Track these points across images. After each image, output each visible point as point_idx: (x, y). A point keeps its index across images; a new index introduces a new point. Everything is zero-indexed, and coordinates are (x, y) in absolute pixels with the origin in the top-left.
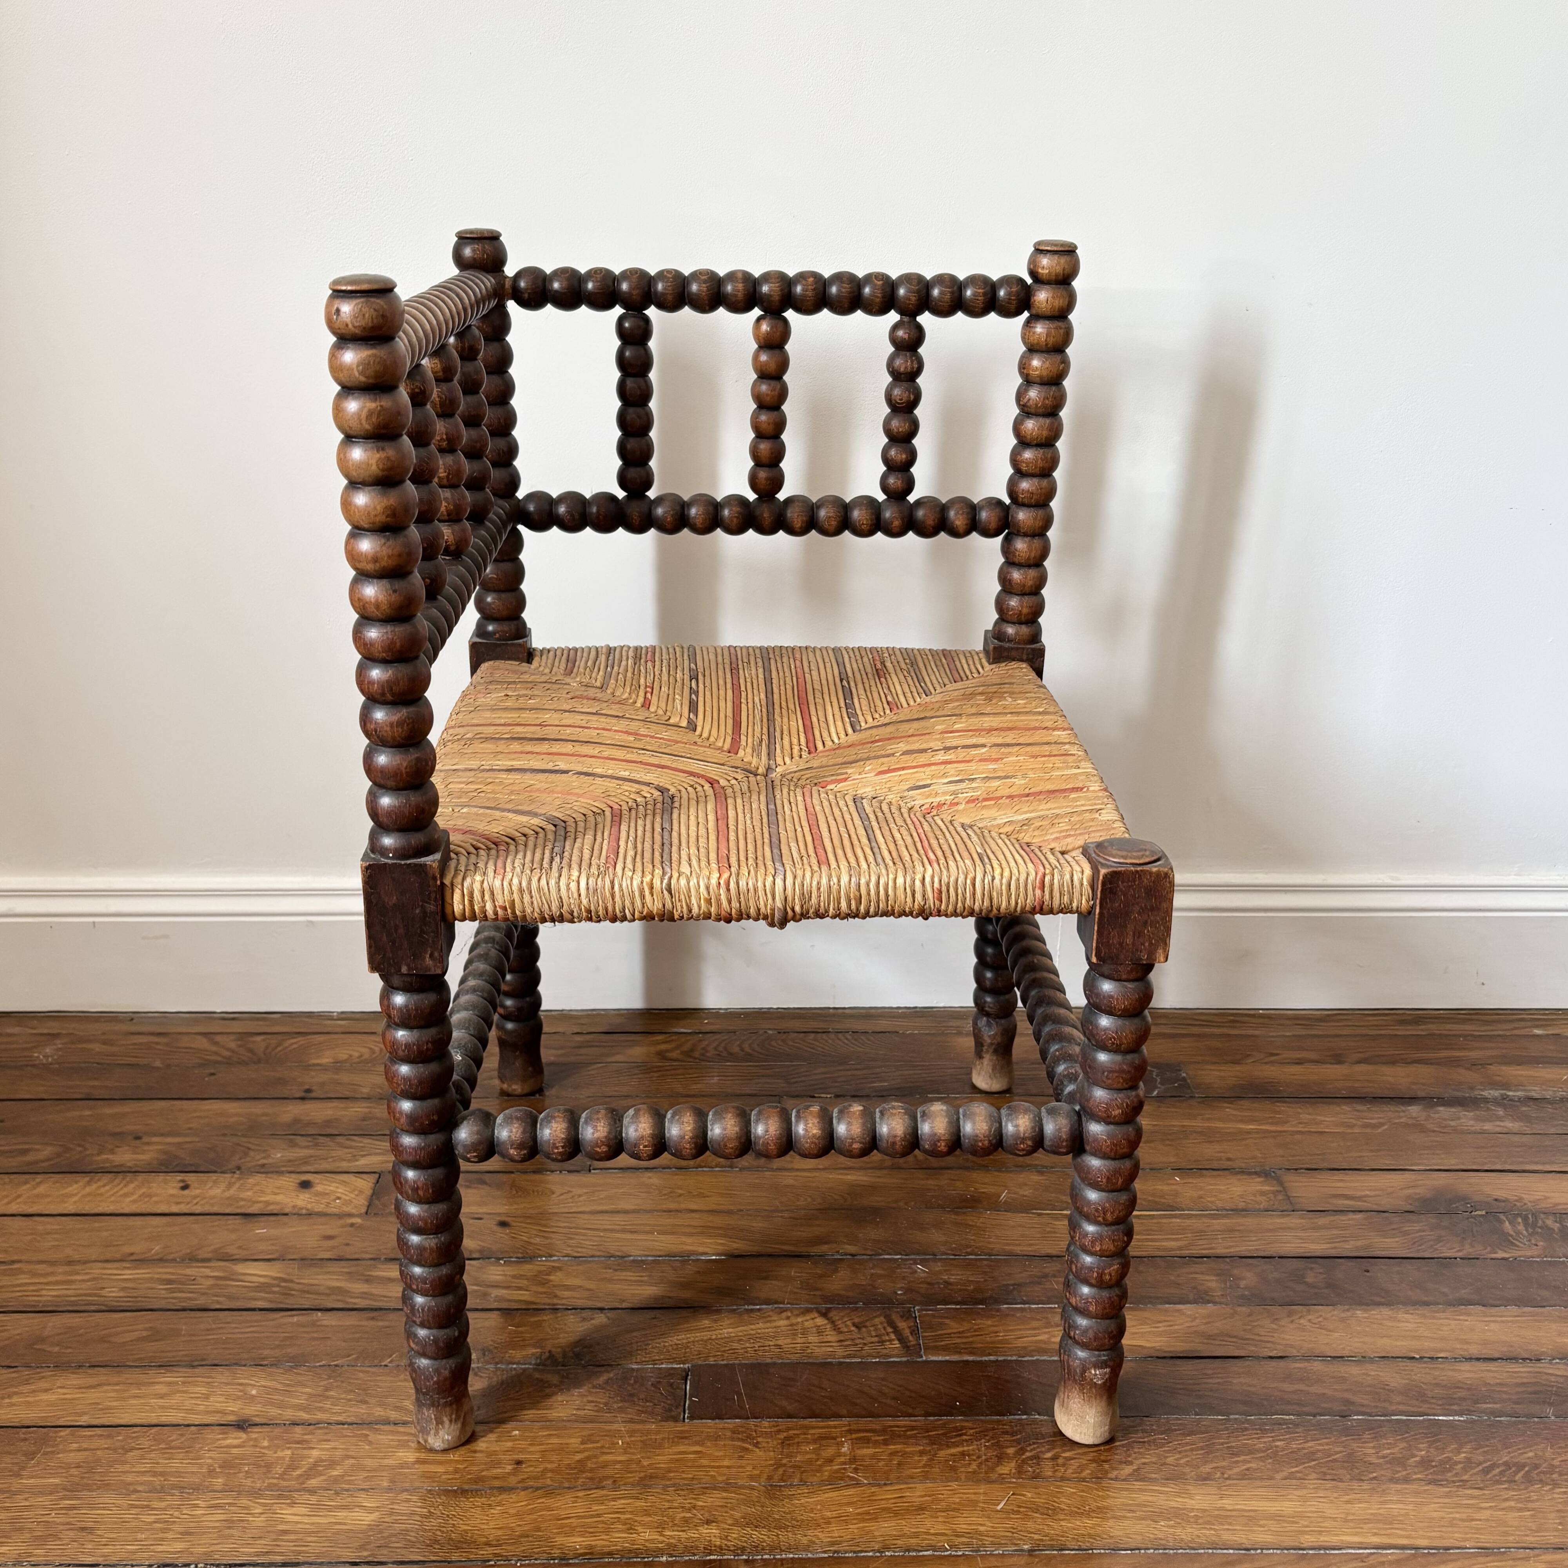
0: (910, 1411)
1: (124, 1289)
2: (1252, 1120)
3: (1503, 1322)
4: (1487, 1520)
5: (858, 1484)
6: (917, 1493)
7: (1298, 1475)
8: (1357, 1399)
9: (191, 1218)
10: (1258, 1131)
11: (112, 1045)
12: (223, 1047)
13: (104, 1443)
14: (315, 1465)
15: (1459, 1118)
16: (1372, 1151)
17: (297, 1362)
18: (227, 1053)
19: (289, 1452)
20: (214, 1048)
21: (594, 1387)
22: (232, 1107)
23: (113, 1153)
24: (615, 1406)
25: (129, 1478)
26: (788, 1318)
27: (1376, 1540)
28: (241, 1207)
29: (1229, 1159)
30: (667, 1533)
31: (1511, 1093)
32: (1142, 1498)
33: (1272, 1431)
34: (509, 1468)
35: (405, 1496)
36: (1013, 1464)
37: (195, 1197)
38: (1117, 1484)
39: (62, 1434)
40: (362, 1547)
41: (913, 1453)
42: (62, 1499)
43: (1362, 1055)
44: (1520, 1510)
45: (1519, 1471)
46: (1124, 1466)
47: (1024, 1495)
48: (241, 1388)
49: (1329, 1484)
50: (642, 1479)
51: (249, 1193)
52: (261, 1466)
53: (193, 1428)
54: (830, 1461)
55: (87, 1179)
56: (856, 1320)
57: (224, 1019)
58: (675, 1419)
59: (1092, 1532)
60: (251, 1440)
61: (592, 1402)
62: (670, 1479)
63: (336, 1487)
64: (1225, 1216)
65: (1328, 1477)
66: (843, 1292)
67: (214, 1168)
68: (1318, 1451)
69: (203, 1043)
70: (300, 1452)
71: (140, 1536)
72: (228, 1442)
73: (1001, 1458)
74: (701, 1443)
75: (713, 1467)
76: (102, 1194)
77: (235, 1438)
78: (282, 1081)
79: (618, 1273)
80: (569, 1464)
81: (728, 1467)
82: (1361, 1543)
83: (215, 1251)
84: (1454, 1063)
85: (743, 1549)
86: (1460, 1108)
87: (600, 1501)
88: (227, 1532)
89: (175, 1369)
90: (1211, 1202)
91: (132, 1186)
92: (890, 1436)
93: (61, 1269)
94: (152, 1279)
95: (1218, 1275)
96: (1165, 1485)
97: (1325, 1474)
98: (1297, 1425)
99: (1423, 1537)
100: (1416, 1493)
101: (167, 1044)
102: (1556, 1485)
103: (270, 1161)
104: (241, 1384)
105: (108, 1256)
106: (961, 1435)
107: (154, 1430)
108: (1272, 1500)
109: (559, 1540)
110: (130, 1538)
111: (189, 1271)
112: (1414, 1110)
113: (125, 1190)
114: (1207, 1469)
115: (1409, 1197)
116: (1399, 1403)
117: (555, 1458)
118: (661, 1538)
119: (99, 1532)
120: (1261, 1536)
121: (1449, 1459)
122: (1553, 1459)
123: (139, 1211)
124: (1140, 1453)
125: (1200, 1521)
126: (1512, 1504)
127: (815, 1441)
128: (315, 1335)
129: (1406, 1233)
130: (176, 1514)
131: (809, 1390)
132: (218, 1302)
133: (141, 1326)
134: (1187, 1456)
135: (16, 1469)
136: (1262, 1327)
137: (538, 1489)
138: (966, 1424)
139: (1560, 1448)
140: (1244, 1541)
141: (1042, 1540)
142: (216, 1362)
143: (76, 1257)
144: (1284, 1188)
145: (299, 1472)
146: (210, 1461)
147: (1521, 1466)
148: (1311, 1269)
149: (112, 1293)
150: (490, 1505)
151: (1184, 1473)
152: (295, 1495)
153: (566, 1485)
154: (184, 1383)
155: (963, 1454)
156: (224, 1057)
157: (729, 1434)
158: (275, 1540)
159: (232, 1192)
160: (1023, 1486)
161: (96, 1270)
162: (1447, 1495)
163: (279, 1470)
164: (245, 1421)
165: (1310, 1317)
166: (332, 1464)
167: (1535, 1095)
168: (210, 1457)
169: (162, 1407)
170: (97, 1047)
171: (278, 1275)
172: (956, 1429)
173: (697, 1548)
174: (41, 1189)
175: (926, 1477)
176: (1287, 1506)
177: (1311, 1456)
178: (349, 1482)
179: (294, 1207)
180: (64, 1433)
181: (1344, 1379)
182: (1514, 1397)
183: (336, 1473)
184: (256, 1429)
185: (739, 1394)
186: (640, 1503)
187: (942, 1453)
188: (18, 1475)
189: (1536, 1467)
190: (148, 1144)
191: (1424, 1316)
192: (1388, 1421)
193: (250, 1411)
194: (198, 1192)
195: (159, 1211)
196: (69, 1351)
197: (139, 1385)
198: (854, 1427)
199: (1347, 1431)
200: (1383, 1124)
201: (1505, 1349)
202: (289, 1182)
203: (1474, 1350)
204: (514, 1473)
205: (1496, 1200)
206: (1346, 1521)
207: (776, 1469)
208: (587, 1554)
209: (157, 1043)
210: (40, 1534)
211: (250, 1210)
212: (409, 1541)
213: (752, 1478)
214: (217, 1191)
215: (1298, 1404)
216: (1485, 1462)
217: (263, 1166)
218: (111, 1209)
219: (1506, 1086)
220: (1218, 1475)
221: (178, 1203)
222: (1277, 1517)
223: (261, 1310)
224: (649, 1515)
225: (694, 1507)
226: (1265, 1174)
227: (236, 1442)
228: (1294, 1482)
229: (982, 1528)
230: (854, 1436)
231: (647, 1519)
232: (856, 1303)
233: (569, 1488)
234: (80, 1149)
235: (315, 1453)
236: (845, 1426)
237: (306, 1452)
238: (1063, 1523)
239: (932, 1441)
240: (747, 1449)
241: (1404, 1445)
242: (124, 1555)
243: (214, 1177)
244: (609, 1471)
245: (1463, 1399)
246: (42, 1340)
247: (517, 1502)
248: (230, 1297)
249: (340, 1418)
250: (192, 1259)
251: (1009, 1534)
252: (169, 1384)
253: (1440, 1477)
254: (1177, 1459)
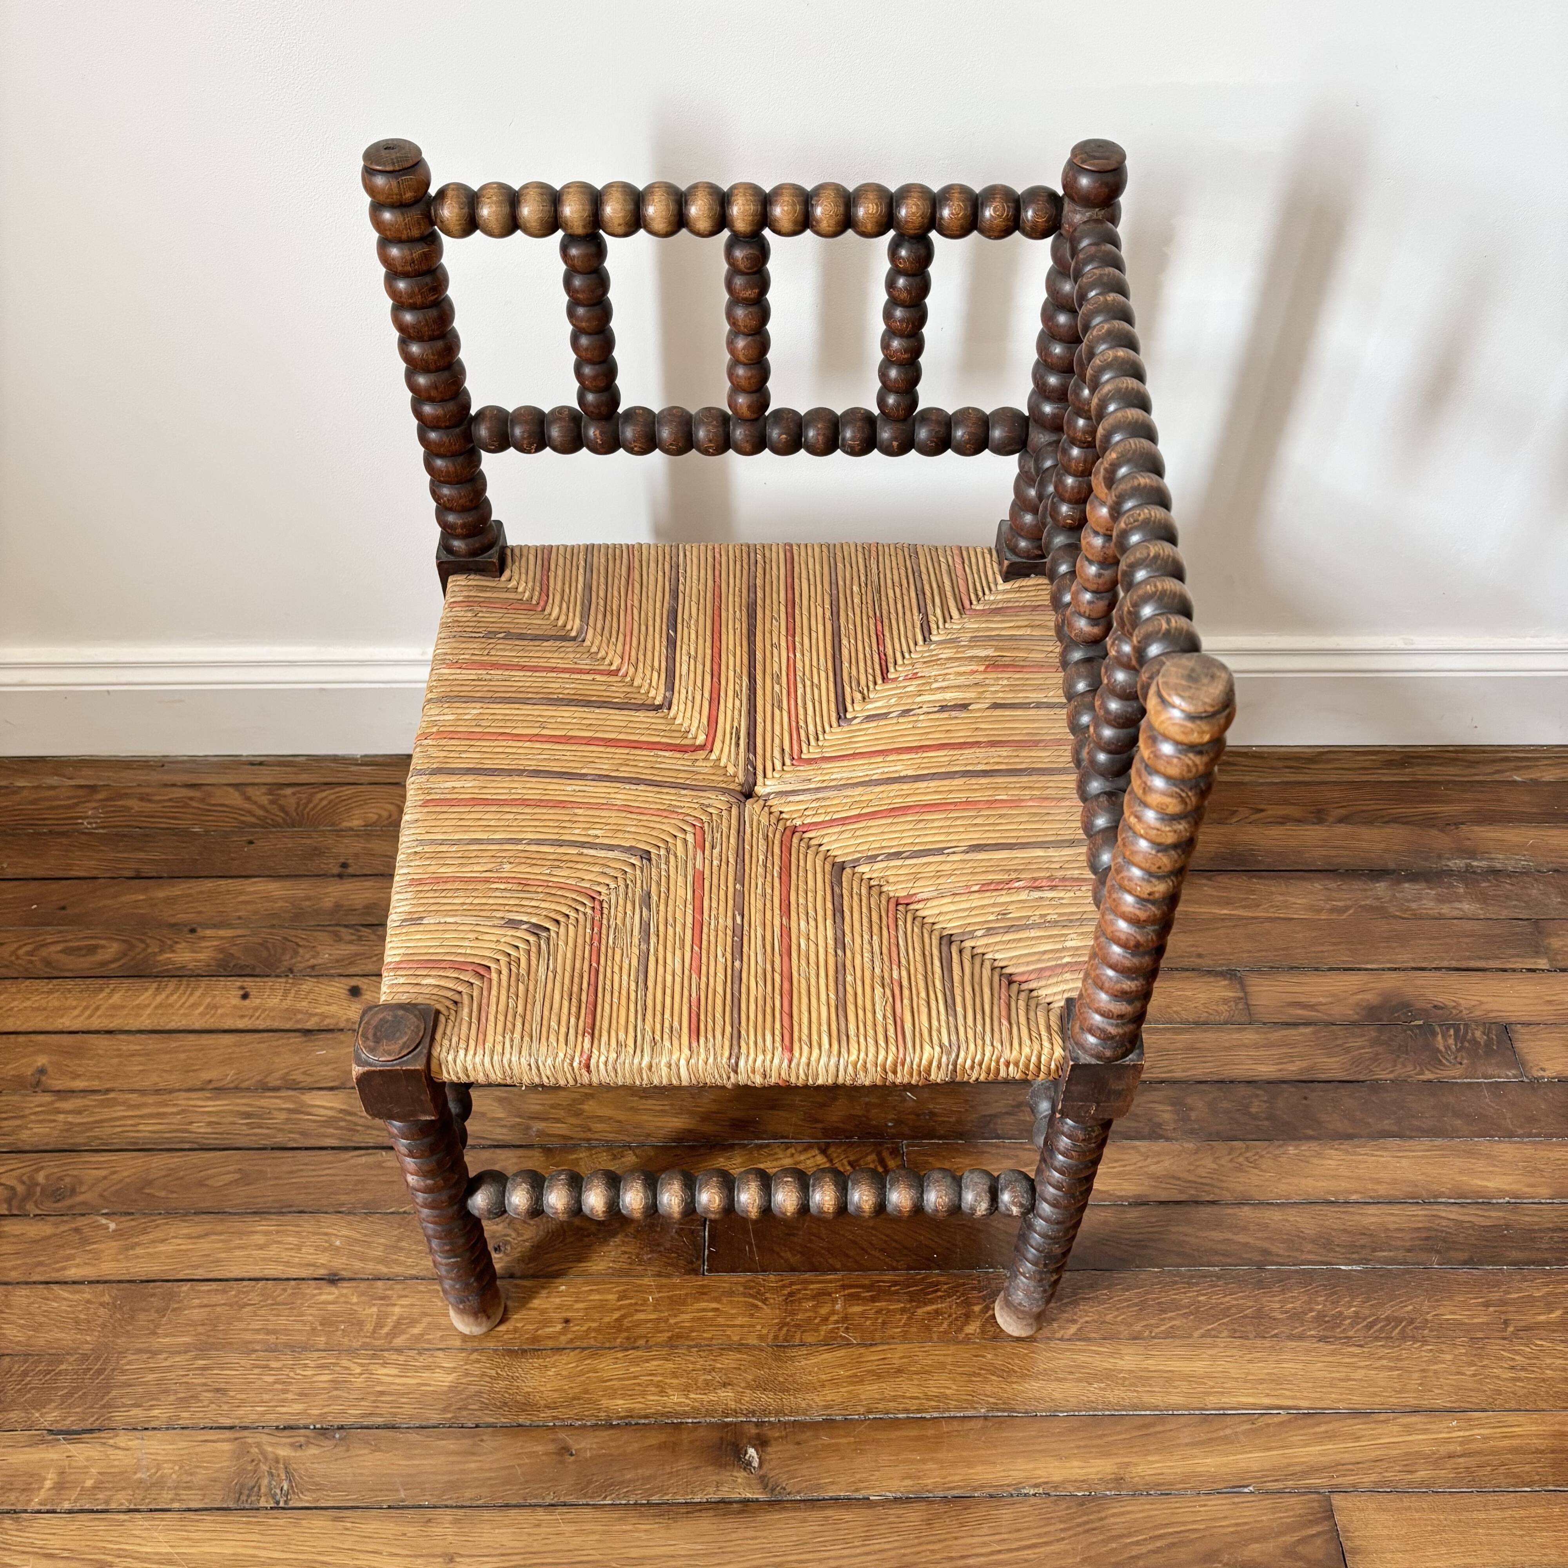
0: (894, 1264)
1: (209, 1124)
2: (1228, 902)
3: (1414, 1157)
4: (1361, 1380)
5: (849, 1345)
6: (897, 1354)
7: (1213, 1333)
8: (1274, 1249)
9: (257, 1036)
10: (1230, 918)
11: (150, 801)
12: (255, 803)
13: (220, 1299)
14: (398, 1323)
15: (1420, 899)
16: (1334, 944)
17: (370, 1210)
18: (261, 813)
19: (375, 1309)
20: (247, 806)
21: (627, 1235)
22: (274, 888)
23: (173, 952)
24: (645, 1258)
25: (248, 1336)
26: (792, 1155)
27: (1267, 1401)
28: (298, 1022)
29: (1200, 956)
30: (692, 1396)
31: (1475, 863)
32: (1081, 1358)
33: (1197, 1284)
34: (559, 1327)
35: (475, 1356)
36: (978, 1324)
37: (256, 1009)
38: (1062, 1345)
39: (185, 1288)
40: (445, 1410)
41: (894, 1311)
42: (195, 1358)
43: (1343, 811)
44: (1391, 1369)
45: (1396, 1327)
46: (1070, 1325)
47: (984, 1357)
48: (326, 1237)
49: (1238, 1342)
50: (670, 1338)
51: (304, 1004)
52: (353, 1324)
53: (293, 1283)
54: (825, 1320)
55: (155, 985)
56: (852, 1159)
57: (252, 764)
58: (695, 1272)
59: (1038, 1395)
60: (342, 1295)
61: (626, 1253)
62: (693, 1340)
63: (419, 1347)
64: (1186, 1031)
65: (1238, 1334)
66: (840, 1125)
67: (268, 971)
68: (1233, 1306)
69: (235, 799)
70: (383, 1309)
71: (266, 1397)
72: (323, 1298)
73: (968, 1317)
74: (717, 1300)
75: (728, 1326)
76: (171, 1005)
77: (329, 1294)
78: (317, 852)
79: (644, 1101)
80: (609, 1323)
81: (742, 1326)
82: (1255, 1404)
83: (282, 1078)
84: (1429, 822)
85: (753, 1413)
86: (1423, 885)
87: (634, 1362)
88: (335, 1393)
89: (268, 1216)
90: (1176, 1012)
91: (198, 993)
92: (878, 1293)
93: (150, 1100)
94: (232, 1111)
95: (1173, 1105)
96: (1101, 1345)
97: (1235, 1331)
98: (1219, 1278)
99: (1306, 1398)
100: (1308, 1351)
101: (202, 800)
102: (1425, 1342)
103: (320, 961)
104: (326, 1234)
105: (190, 1084)
106: (936, 1291)
107: (261, 1284)
108: (1190, 1359)
109: (605, 1402)
110: (257, 1400)
111: (264, 1102)
112: (1381, 887)
113: (192, 1000)
114: (1138, 1328)
115: (1358, 1004)
116: (1309, 1252)
117: (596, 1316)
118: (687, 1401)
119: (232, 1394)
120: (1176, 1399)
121: (1341, 1313)
122: (1428, 1313)
123: (207, 1026)
124: (1086, 1311)
125: (1127, 1383)
126: (1384, 1362)
127: (814, 1297)
128: (383, 1178)
129: (1348, 1051)
130: (292, 1374)
131: (810, 1241)
132: (294, 1140)
133: (230, 1168)
134: (1124, 1313)
135: (151, 1326)
136: (1204, 1167)
137: (584, 1349)
138: (942, 1279)
139: (1437, 1301)
140: (1161, 1404)
141: (996, 1404)
142: (301, 1209)
143: (162, 1085)
144: (1246, 993)
145: (385, 1330)
146: (310, 1318)
147: (1400, 1321)
148: (1257, 1096)
149: (200, 1128)
150: (546, 1366)
151: (1119, 1332)
152: (386, 1354)
153: (607, 1345)
154: (278, 1232)
155: (937, 1312)
156: (258, 818)
157: (741, 1289)
158: (374, 1401)
159: (288, 1002)
160: (985, 1347)
161: (182, 1100)
162: (1333, 1353)
163: (369, 1327)
164: (335, 1275)
165: (1248, 1154)
166: (413, 1322)
167: (1498, 866)
168: (311, 1315)
169: (264, 1259)
170: (135, 805)
171: (343, 1107)
172: (933, 1285)
173: (716, 1411)
174: (116, 999)
175: (905, 1338)
176: (1199, 1366)
177: (1226, 1312)
178: (429, 1341)
179: (348, 1020)
180: (186, 1287)
181: (1267, 1226)
182: (1408, 1244)
183: (416, 1331)
184: (346, 1284)
185: (750, 1244)
186: (670, 1365)
187: (920, 1311)
188: (154, 1333)
189: (1412, 1321)
190: (203, 938)
191: (1347, 1152)
192: (1296, 1271)
193: (339, 1263)
194: (258, 1001)
195: (226, 1027)
196: (175, 1195)
197: (241, 1233)
198: (846, 1282)
199: (1260, 1284)
200: (1347, 908)
201: (1410, 1189)
202: (339, 987)
203: (1383, 1190)
204: (564, 1332)
205: (1435, 1007)
206: (1246, 1381)
207: (780, 1329)
208: (627, 1417)
209: (191, 799)
210: (183, 1395)
211: (309, 1025)
212: (483, 1403)
213: (761, 1338)
214: (274, 1001)
215: (1223, 1255)
216: (1370, 1316)
217: (313, 967)
218: (182, 1024)
219: (1473, 854)
220: (1147, 1334)
221: (242, 1017)
222: (1188, 1378)
223: (333, 1148)
224: (677, 1377)
225: (713, 1369)
226: (1230, 975)
227: (330, 1298)
228: (1209, 1340)
229: (948, 1392)
230: (846, 1292)
231: (675, 1381)
232: (851, 1137)
233: (609, 1348)
234: (142, 946)
235: (397, 1310)
236: (839, 1280)
237: (389, 1309)
238: (1014, 1386)
239: (912, 1297)
240: (756, 1306)
241: (1306, 1298)
242: (255, 1417)
243: (269, 982)
244: (641, 1331)
245: (1363, 1247)
246: (150, 1183)
247: (567, 1363)
248: (304, 1134)
249: (414, 1272)
250: (264, 1088)
251: (970, 1398)
252: (266, 1233)
253: (1330, 1333)
254: (1116, 1317)
